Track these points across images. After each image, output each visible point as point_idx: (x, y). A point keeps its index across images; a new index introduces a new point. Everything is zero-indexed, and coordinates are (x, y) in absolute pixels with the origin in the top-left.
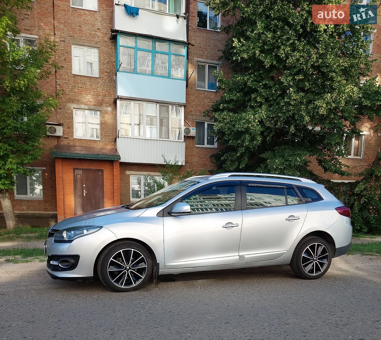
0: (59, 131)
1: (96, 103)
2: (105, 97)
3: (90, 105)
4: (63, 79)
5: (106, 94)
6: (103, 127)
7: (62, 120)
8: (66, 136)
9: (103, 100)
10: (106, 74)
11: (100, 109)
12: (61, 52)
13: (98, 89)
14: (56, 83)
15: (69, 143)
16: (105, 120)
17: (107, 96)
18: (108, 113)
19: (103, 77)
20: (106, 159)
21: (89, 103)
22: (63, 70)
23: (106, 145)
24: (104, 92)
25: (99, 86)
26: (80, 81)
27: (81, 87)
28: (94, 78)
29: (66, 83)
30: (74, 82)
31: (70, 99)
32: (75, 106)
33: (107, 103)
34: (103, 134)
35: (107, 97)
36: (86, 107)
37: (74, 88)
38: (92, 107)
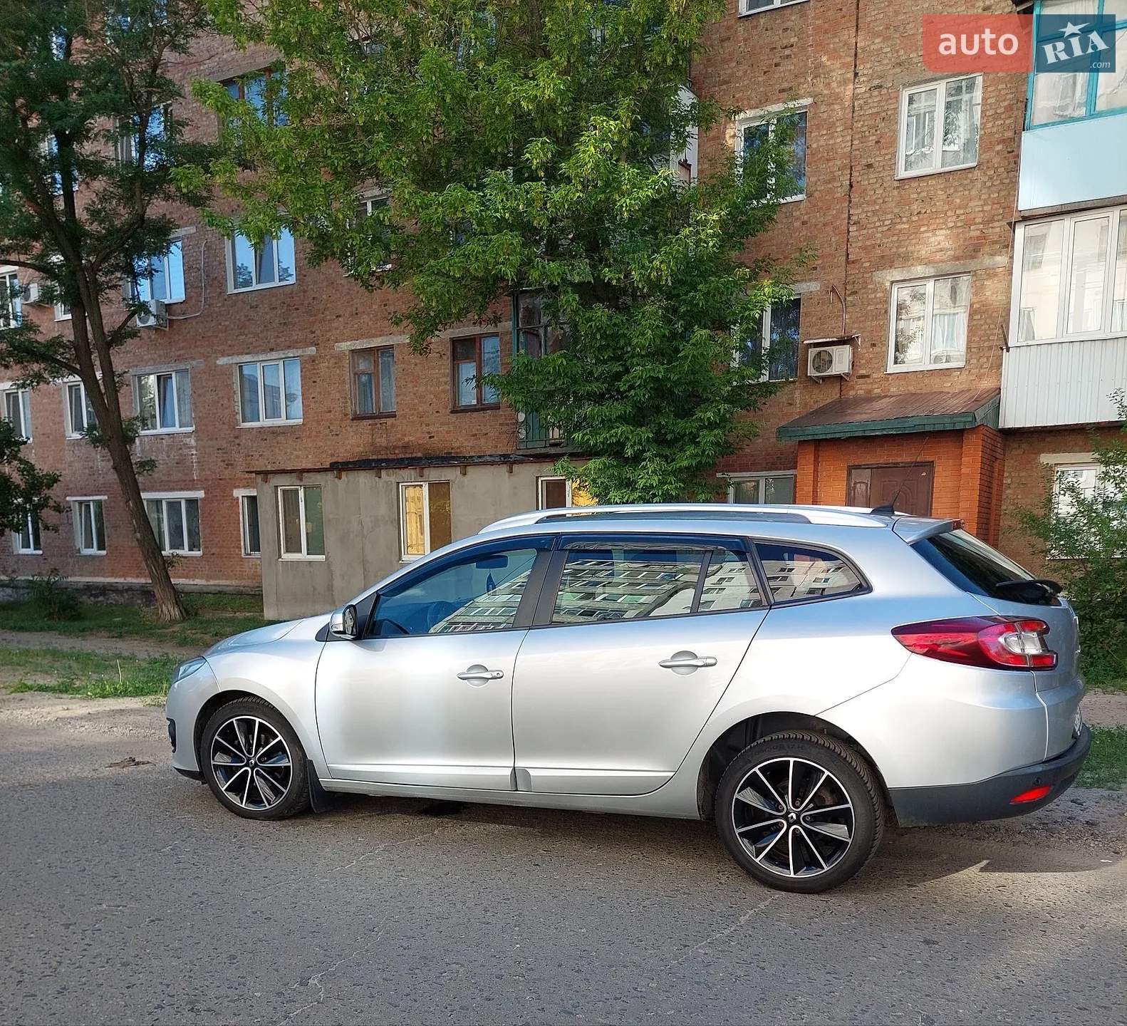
0: (841, 361)
1: (959, 253)
2: (990, 225)
3: (942, 261)
4: (868, 203)
5: (996, 213)
6: (975, 323)
7: (856, 325)
8: (863, 372)
9: (983, 236)
10: (999, 147)
11: (972, 265)
12: (870, 123)
13: (972, 204)
14: (849, 218)
15: (870, 391)
16: (983, 298)
17: (996, 218)
18: (996, 275)
19: (988, 162)
20: (927, 429)
21: (938, 256)
22: (872, 176)
23: (980, 377)
24: (989, 207)
25: (973, 193)
26: (916, 196)
27: (919, 213)
28: (959, 173)
29: (875, 212)
30: (898, 204)
31: (883, 257)
32: (896, 275)
33: (996, 242)
34: (973, 345)
35: (996, 224)
36: (930, 271)
37: (898, 221)
38: (948, 267)
